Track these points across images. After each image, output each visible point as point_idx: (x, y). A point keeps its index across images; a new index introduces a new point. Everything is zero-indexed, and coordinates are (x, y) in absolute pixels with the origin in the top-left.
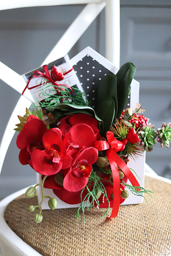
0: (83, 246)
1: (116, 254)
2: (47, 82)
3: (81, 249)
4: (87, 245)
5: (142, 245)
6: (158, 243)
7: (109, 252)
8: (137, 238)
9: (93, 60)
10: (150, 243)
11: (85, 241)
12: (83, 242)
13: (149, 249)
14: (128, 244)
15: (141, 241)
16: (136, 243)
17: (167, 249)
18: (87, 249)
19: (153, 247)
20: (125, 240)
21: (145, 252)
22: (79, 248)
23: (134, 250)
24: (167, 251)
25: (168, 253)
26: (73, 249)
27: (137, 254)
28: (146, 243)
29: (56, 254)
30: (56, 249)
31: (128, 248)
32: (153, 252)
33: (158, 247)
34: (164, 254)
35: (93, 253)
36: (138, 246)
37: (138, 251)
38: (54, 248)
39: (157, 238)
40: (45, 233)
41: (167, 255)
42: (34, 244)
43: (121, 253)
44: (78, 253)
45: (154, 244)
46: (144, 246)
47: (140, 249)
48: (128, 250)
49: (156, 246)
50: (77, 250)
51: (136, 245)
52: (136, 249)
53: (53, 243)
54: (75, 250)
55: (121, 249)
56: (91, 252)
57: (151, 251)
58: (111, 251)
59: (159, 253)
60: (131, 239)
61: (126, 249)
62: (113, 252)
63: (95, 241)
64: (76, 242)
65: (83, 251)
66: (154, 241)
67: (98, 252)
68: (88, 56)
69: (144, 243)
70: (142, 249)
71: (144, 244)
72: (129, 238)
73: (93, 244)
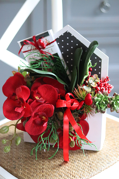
0: (42, 167)
1: (66, 172)
2: (35, 49)
3: (40, 170)
4: (45, 166)
5: (84, 164)
6: (95, 162)
7: (61, 171)
8: (81, 159)
9: (72, 35)
10: (90, 162)
11: (43, 163)
12: (42, 164)
13: (89, 167)
14: (74, 164)
15: (84, 161)
16: (80, 163)
17: (102, 166)
18: (45, 169)
19: (92, 166)
20: (72, 161)
21: (86, 169)
22: (39, 169)
23: (79, 169)
24: (102, 168)
25: (103, 169)
26: (34, 170)
27: (81, 171)
28: (87, 163)
29: (22, 174)
30: (22, 170)
31: (74, 167)
32: (93, 169)
33: (96, 165)
34: (100, 170)
35: (49, 172)
36: (81, 165)
37: (82, 169)
38: (21, 169)
39: (94, 158)
40: (13, 158)
41: (102, 171)
42: (5, 166)
43: (70, 171)
44: (39, 173)
45: (93, 163)
46: (86, 165)
47: (83, 167)
48: (75, 169)
49: (95, 164)
50: (38, 170)
51: (80, 164)
52: (80, 168)
53: (19, 165)
54: (36, 171)
55: (70, 168)
56: (47, 171)
57: (91, 168)
58: (62, 170)
59: (97, 169)
60: (76, 160)
61: (73, 168)
62: (64, 171)
63: (51, 163)
64: (36, 164)
65: (42, 171)
66: (92, 161)
67: (53, 171)
68: (68, 32)
69: (85, 162)
70: (85, 167)
71: (86, 164)
72: (75, 159)
73: (49, 165)
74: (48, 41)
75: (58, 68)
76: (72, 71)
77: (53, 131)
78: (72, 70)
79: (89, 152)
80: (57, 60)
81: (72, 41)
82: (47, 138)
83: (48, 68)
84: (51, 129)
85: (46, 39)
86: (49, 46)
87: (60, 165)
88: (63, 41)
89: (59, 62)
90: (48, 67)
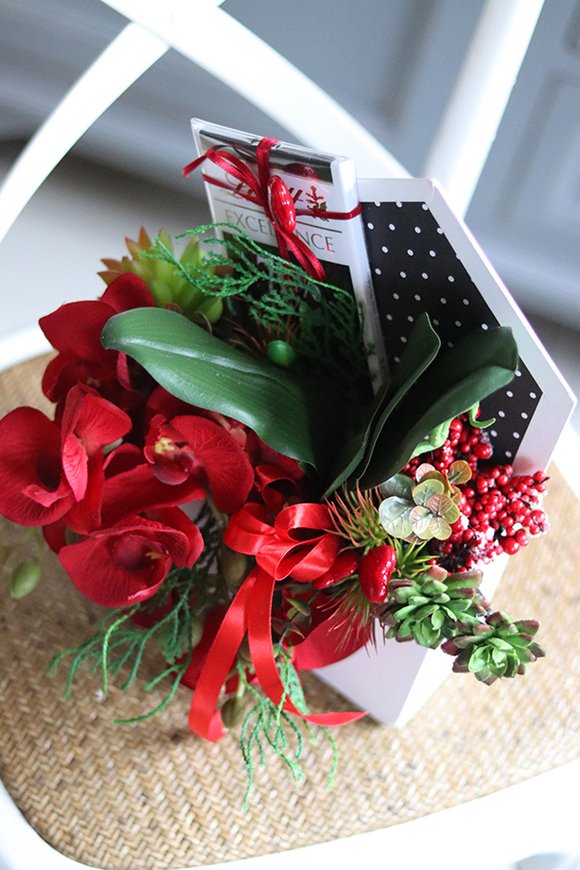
9: (439, 231)
68: (425, 207)
74: (320, 202)
75: (333, 326)
76: (397, 359)
77: (177, 622)
78: (400, 357)
79: (344, 707)
80: (336, 296)
81: (432, 254)
82: (138, 636)
83: (283, 312)
84: (168, 609)
85: (314, 189)
86: (318, 221)
87: (177, 737)
88: (392, 227)
89: (343, 305)
90: (284, 308)
